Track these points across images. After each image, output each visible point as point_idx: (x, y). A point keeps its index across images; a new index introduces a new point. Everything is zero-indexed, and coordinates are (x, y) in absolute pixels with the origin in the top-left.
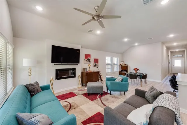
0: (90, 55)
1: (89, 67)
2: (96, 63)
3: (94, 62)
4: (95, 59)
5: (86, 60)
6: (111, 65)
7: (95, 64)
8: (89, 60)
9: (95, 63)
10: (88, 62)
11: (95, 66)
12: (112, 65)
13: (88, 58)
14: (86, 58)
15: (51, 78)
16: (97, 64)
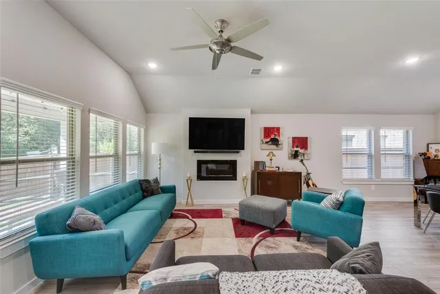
0: (278, 129)
1: (271, 160)
2: (298, 149)
3: (291, 145)
4: (294, 139)
5: (267, 143)
6: (370, 156)
7: (296, 152)
8: (275, 142)
9: (296, 149)
10: (274, 147)
11: (295, 155)
12: (375, 157)
13: (273, 136)
14: (266, 136)
15: (188, 176)
16: (301, 151)
